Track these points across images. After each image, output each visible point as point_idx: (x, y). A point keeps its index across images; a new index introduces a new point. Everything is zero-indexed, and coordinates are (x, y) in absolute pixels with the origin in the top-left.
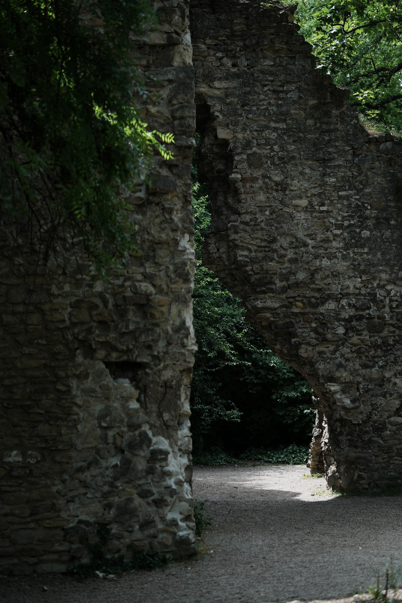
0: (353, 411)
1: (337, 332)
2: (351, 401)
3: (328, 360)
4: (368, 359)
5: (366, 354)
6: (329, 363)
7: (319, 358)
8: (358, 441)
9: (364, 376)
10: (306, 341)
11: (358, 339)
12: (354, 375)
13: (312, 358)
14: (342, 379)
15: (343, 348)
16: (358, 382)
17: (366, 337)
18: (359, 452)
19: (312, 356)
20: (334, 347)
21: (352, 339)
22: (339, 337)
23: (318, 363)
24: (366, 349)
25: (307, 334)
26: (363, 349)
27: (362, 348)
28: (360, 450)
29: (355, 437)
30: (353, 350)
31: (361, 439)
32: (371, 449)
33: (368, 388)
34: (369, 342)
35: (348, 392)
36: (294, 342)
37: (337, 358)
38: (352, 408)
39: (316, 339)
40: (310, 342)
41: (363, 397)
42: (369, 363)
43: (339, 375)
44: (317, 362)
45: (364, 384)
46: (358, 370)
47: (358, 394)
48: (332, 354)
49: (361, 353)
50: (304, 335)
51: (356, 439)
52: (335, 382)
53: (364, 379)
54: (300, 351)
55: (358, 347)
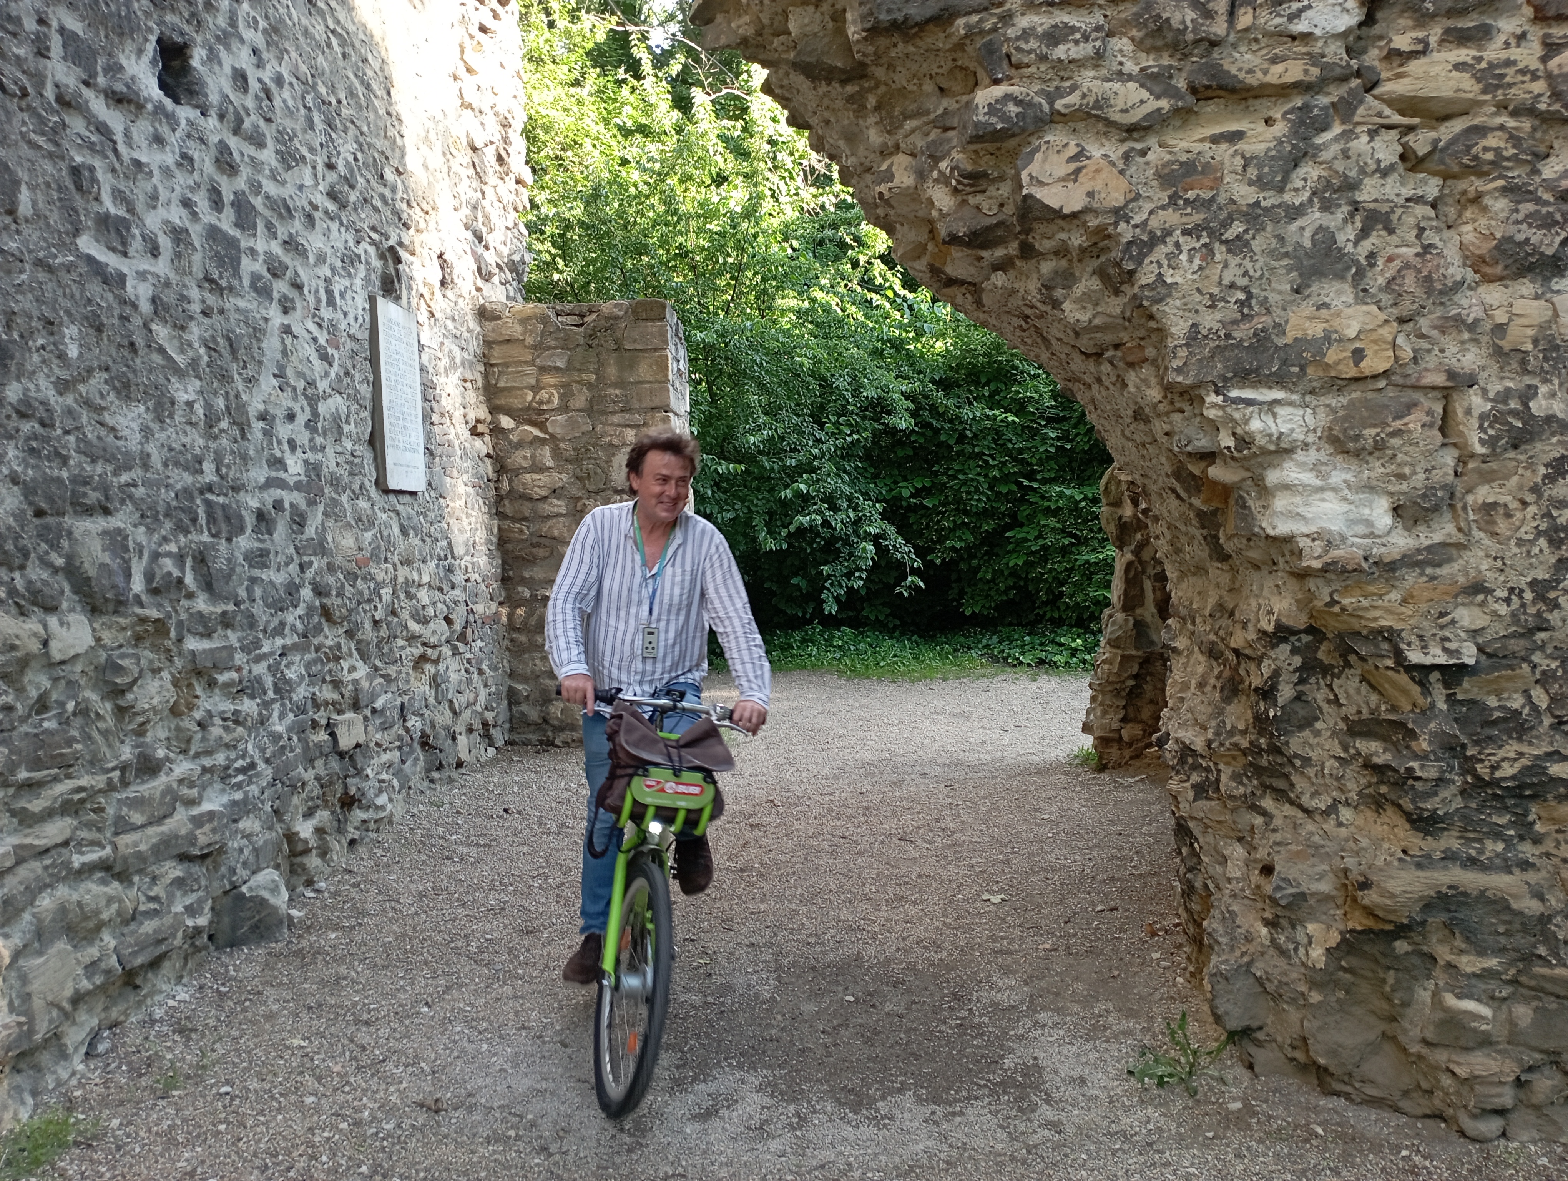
0: (1410, 579)
1: (1301, 26)
2: (1396, 510)
3: (1237, 228)
4: (1528, 207)
5: (1517, 174)
6: (1238, 246)
7: (1171, 217)
8: (1441, 781)
9: (1500, 329)
10: (1073, 99)
11: (1459, 67)
12: (1424, 324)
13: (1120, 214)
14: (1332, 356)
15: (1348, 135)
16: (1451, 375)
17: (1514, 53)
18: (1450, 857)
19: (1116, 199)
20: (1280, 129)
21: (1415, 66)
22: (1314, 59)
23: (1161, 252)
24: (1514, 138)
25: (1085, 50)
26: (1492, 141)
27: (1481, 131)
28: (1451, 841)
29: (1423, 757)
30: (1421, 150)
31: (1468, 765)
32: (1537, 841)
33: (1525, 414)
34: (1539, 86)
35: (1379, 446)
36: (992, 109)
37: (1295, 212)
38: (1409, 561)
39: (1146, 79)
40: (1101, 103)
41: (1488, 478)
42: (1536, 236)
43: (1316, 330)
44: (1155, 241)
45: (1495, 387)
46: (1458, 285)
47: (1449, 458)
48: (1260, 183)
49: (1477, 169)
50: (1061, 52)
51: (1432, 773)
52: (1279, 380)
53: (1499, 353)
54: (1034, 168)
55: (1457, 126)
